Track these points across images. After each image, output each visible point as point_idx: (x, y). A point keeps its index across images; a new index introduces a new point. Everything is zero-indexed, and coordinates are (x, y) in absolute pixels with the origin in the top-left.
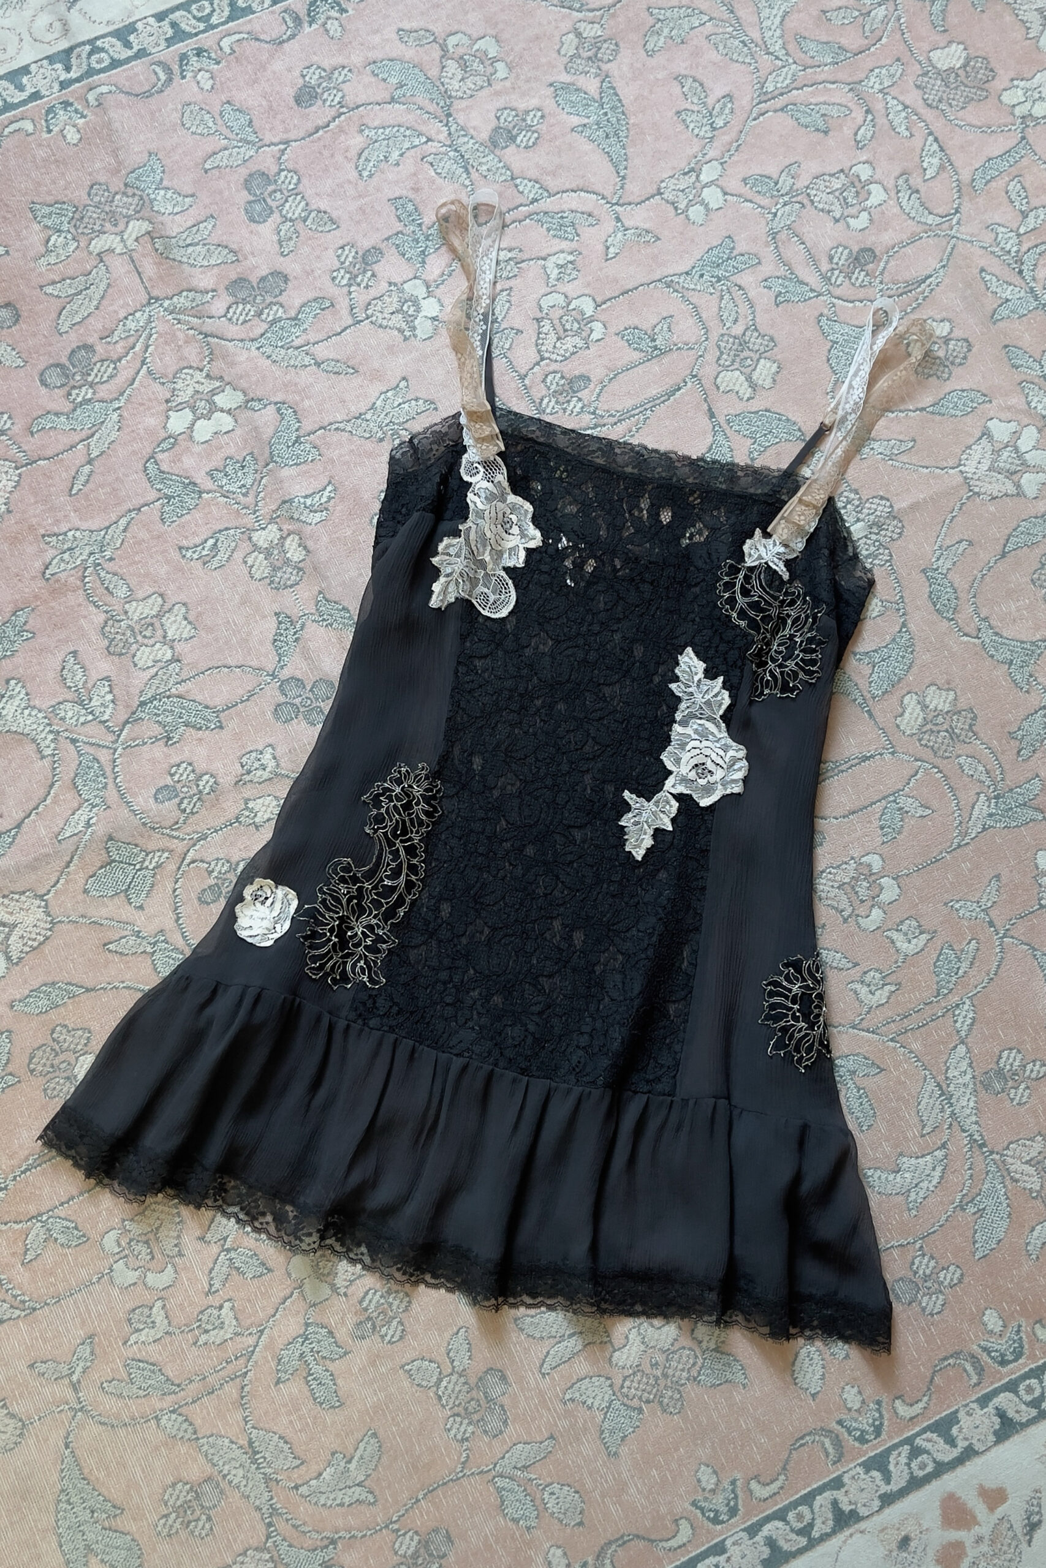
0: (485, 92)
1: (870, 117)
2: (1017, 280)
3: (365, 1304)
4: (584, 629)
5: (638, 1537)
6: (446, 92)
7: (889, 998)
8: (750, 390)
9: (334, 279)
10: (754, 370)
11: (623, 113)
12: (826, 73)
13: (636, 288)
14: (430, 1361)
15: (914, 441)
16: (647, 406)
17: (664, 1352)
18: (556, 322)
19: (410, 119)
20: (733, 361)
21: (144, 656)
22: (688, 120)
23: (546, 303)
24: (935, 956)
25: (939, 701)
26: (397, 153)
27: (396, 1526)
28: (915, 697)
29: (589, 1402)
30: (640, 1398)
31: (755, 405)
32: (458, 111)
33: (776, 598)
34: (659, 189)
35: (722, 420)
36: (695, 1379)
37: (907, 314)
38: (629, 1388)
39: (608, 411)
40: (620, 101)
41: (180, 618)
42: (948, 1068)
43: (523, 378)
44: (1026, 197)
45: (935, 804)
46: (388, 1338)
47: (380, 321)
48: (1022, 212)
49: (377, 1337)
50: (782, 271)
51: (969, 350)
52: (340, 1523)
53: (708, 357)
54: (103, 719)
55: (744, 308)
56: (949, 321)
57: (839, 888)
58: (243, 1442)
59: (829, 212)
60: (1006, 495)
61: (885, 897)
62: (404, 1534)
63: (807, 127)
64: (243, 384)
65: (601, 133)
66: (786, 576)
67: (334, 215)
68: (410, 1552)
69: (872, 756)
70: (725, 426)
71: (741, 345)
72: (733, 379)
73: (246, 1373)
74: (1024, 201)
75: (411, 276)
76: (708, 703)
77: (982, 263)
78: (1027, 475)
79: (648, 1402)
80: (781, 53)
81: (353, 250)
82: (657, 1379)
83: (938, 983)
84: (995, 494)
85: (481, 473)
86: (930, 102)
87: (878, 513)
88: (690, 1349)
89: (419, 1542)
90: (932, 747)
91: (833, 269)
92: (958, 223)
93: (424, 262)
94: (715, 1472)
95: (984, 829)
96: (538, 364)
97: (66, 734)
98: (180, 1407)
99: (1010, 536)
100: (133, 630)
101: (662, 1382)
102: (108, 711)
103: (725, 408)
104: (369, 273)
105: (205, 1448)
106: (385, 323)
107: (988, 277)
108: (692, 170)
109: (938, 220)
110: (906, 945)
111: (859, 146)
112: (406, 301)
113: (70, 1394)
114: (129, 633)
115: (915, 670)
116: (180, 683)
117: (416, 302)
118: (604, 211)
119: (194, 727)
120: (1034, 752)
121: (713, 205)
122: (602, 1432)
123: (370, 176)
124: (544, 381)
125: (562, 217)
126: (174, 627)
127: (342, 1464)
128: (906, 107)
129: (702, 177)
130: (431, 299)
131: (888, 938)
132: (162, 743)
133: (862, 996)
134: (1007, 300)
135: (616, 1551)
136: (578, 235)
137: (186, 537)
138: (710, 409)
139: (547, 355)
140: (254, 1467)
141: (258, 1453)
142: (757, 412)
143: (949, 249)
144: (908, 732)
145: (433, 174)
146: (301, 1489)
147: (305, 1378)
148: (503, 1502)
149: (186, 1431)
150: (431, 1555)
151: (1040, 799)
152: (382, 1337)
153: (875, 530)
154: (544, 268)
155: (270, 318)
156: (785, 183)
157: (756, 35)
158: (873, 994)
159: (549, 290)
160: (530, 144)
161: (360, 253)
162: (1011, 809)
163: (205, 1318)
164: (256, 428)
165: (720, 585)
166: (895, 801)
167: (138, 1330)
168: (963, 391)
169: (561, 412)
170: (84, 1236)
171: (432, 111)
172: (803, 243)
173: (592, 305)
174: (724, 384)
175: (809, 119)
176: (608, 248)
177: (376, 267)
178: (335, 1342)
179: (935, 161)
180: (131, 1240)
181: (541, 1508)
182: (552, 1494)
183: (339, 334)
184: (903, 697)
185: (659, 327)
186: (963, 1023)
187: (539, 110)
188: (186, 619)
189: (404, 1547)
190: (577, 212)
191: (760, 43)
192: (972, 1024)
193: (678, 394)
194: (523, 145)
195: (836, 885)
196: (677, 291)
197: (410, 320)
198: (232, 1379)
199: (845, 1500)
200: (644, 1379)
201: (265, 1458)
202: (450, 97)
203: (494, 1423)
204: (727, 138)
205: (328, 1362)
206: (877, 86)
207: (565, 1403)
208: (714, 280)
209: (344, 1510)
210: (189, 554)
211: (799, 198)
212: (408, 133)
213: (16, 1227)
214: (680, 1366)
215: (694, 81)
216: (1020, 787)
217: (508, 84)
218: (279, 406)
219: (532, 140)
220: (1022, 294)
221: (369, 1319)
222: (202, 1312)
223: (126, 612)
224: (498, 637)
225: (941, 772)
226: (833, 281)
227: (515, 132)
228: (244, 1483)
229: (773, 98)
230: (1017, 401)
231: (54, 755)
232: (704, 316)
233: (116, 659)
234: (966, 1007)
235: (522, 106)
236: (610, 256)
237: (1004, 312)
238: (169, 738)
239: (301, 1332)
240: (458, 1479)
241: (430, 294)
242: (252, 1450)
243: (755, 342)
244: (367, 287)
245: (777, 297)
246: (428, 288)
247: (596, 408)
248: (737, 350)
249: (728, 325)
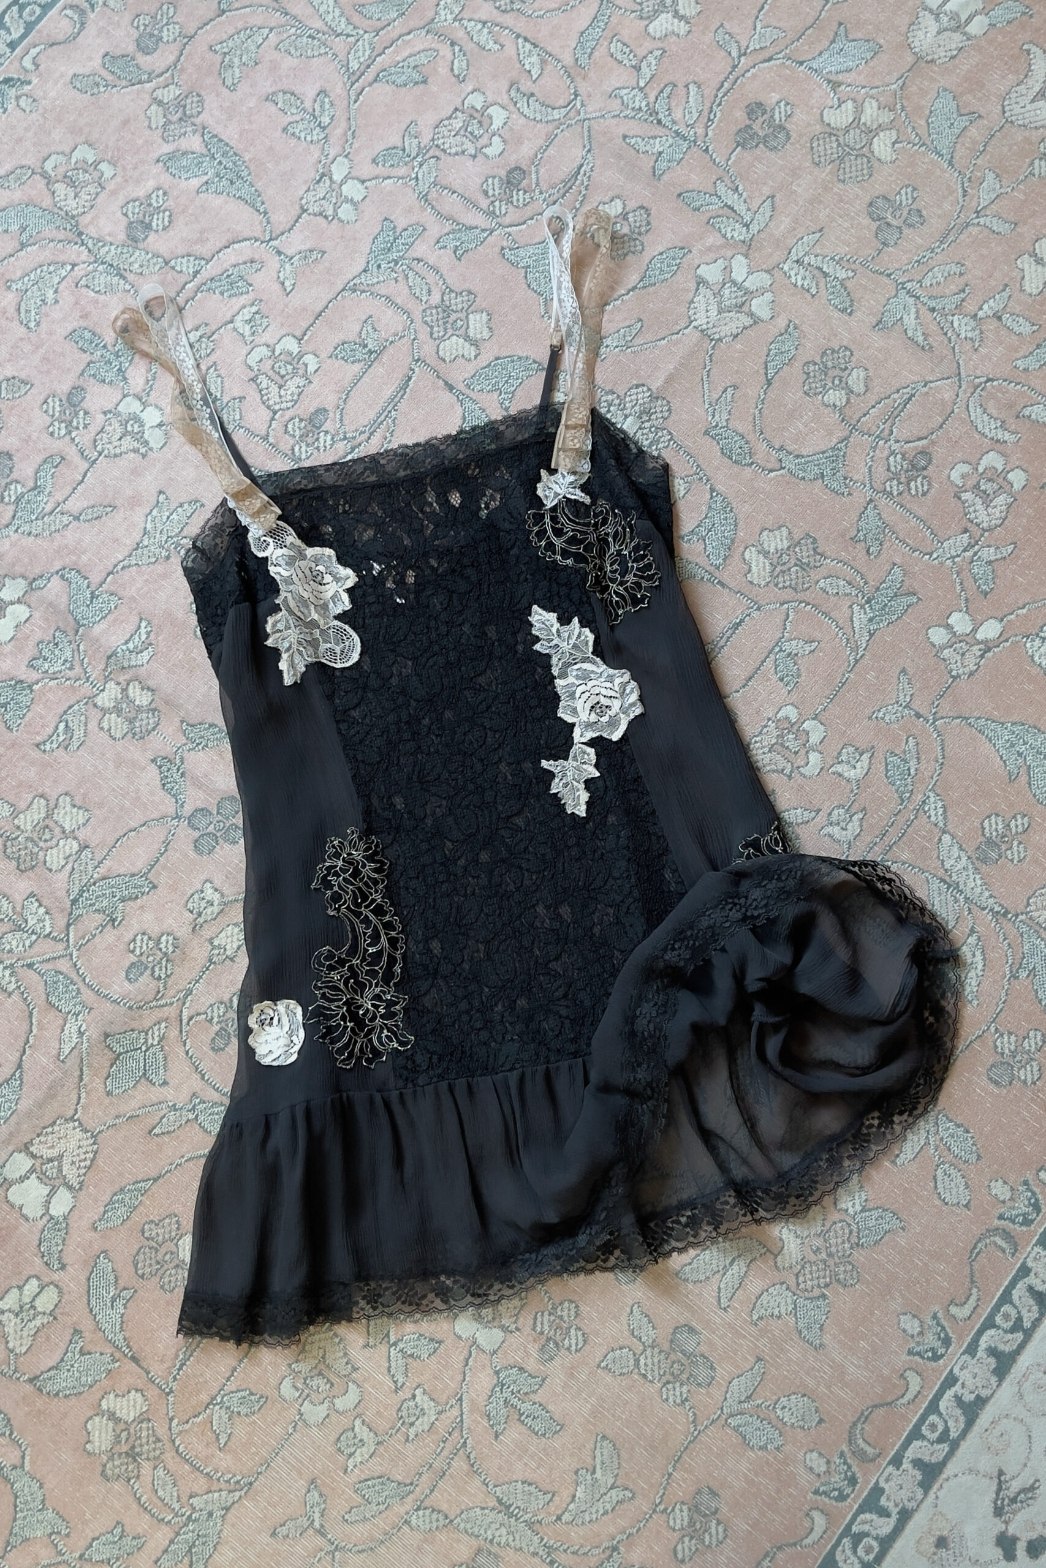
0: (102, 196)
1: (457, 48)
2: (660, 131)
3: (539, 1329)
4: (434, 635)
5: (876, 1406)
6: (67, 214)
7: (861, 826)
8: (473, 348)
9: (52, 434)
10: (468, 327)
11: (236, 154)
12: (398, 27)
13: (327, 307)
14: (621, 1348)
15: (640, 320)
16: (389, 408)
17: (819, 1235)
18: (270, 373)
19: (46, 255)
20: (445, 329)
21: (54, 858)
22: (297, 131)
23: (252, 360)
24: (883, 768)
25: (776, 542)
26: (51, 291)
27: (662, 1507)
28: (753, 549)
29: (776, 1312)
30: (819, 1286)
31: (484, 360)
32: (87, 226)
33: (588, 525)
34: (302, 207)
35: (461, 387)
36: (858, 1245)
37: (577, 210)
38: (805, 1282)
39: (357, 430)
40: (227, 145)
41: (68, 808)
42: (943, 861)
43: (265, 438)
44: (631, 51)
45: (817, 635)
46: (573, 1348)
47: (113, 452)
48: (634, 67)
49: (563, 1351)
50: (448, 226)
51: (649, 215)
52: (612, 1530)
53: (421, 337)
54: (46, 932)
55: (431, 277)
56: (618, 197)
57: (770, 751)
58: (493, 1503)
59: (463, 152)
60: (745, 328)
61: (814, 739)
62: (673, 1510)
63: (405, 85)
64: (18, 569)
65: (224, 182)
66: (587, 500)
67: (23, 375)
68: (685, 1523)
69: (742, 621)
70: (467, 392)
71: (444, 311)
72: (453, 346)
73: (465, 1442)
74: (631, 56)
75: (120, 397)
76: (575, 646)
77: (622, 130)
78: (754, 302)
79: (827, 1285)
80: (349, 30)
81: (56, 400)
82: (824, 1262)
83: (897, 791)
84: (735, 332)
85: (272, 544)
86: (503, 8)
87: (640, 401)
88: (841, 1221)
89: (690, 1510)
90: (790, 586)
91: (492, 202)
92: (582, 105)
93: (125, 379)
94: (914, 1316)
95: (871, 635)
96: (273, 419)
97: (20, 963)
98: (422, 1502)
99: (766, 363)
100: (32, 841)
101: (831, 1262)
102: (47, 923)
103: (459, 375)
104: (81, 413)
105: (462, 1525)
106: (118, 451)
107: (633, 141)
108: (323, 175)
109: (563, 111)
110: (853, 772)
111: (460, 79)
112: (127, 422)
113: (320, 1541)
114: (30, 845)
115: (741, 525)
116: (97, 866)
117: (137, 419)
118: (261, 251)
119: (130, 899)
120: (881, 544)
121: (358, 197)
122: (800, 1332)
123: (38, 324)
124: (286, 432)
125: (228, 276)
126: (68, 819)
127: (589, 1477)
128: (484, 23)
129: (335, 178)
130: (149, 409)
131: (834, 773)
132: (109, 927)
133: (837, 836)
134: (660, 153)
135: (863, 1429)
136: (251, 285)
137: (38, 733)
138: (446, 383)
139: (277, 407)
140: (513, 1520)
141: (510, 1506)
142: (489, 365)
143: (586, 133)
144: (763, 583)
145: (93, 294)
146: (564, 1518)
147: (519, 1420)
148: (744, 1438)
149: (438, 1520)
150: (705, 1515)
151: (907, 583)
152: (568, 1349)
153: (645, 418)
154: (235, 329)
155: (13, 498)
156: (411, 145)
157: (318, 24)
158: (846, 829)
159: (249, 347)
160: (167, 223)
161: (64, 399)
162: (886, 605)
163: (404, 1413)
164: (51, 604)
165: (532, 537)
166: (781, 650)
167: (351, 1455)
168: (661, 254)
169: (315, 452)
170: (262, 1397)
171: (63, 237)
172: (454, 192)
173: (294, 342)
174: (448, 354)
175: (404, 78)
176: (283, 284)
177: (84, 405)
178: (530, 1375)
179: (535, 59)
180: (305, 1379)
181: (780, 1426)
182: (784, 1408)
183: (82, 481)
184: (743, 554)
185: (364, 332)
186: (936, 815)
187: (158, 189)
188: (74, 806)
189: (678, 1522)
190: (239, 264)
191: (326, 29)
192: (945, 812)
193: (411, 383)
194: (161, 228)
195: (766, 750)
196: (364, 291)
197: (139, 437)
198: (455, 1454)
199: (1038, 1281)
200: (814, 1268)
201: (519, 1508)
202: (73, 217)
203: (702, 1373)
204: (339, 131)
205: (532, 1396)
206: (449, 17)
207: (756, 1324)
208: (392, 265)
209: (610, 1516)
210: (48, 748)
211: (431, 153)
212: (52, 268)
213: (198, 1420)
214: (840, 1241)
215: (285, 93)
216: (884, 582)
217: (119, 179)
218: (61, 573)
219: (166, 219)
220: (671, 140)
221: (549, 1339)
222: (399, 1410)
223: (18, 828)
224: (360, 681)
225: (808, 604)
226: (498, 213)
227: (147, 219)
228: (511, 1538)
229: (363, 74)
230: (712, 239)
231: (19, 987)
232: (399, 301)
233: (30, 873)
234: (932, 799)
235: (141, 193)
236: (288, 290)
237: (662, 165)
238: (113, 920)
239: (495, 1381)
240: (696, 1438)
241: (145, 405)
242: (504, 1507)
243: (457, 303)
244: (86, 427)
245: (455, 252)
246: (140, 400)
247: (345, 433)
248: (444, 318)
249: (424, 299)
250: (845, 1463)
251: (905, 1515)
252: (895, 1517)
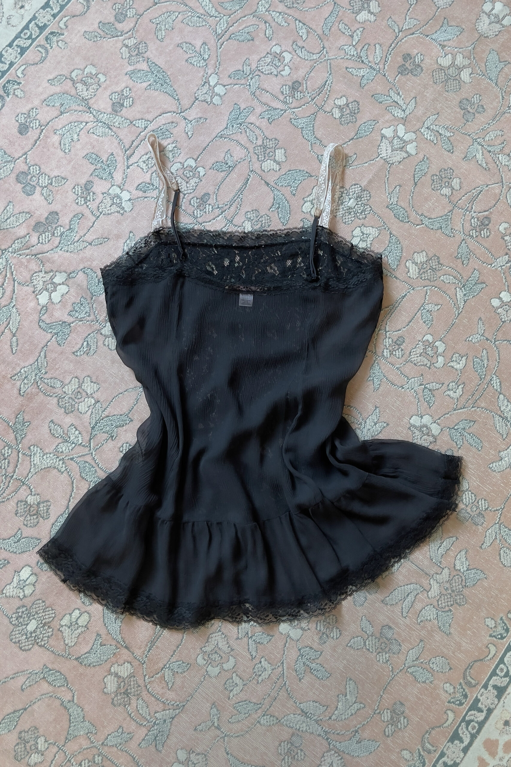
0: (100, 90)
1: (267, 24)
2: (362, 66)
3: (318, 629)
5: (475, 661)
6: (83, 98)
7: (463, 391)
8: (278, 165)
9: (77, 203)
10: (275, 156)
11: (163, 72)
12: (239, 13)
13: (208, 145)
14: (357, 637)
15: (356, 154)
16: (239, 194)
17: (448, 582)
18: (182, 176)
19: (73, 118)
20: (265, 157)
21: (83, 407)
22: (193, 61)
23: (173, 170)
24: (472, 364)
25: (421, 258)
26: (76, 135)
27: (378, 711)
28: (410, 261)
29: (429, 618)
30: (448, 606)
31: (283, 172)
32: (93, 104)
34: (195, 97)
35: (272, 184)
36: (465, 586)
37: (325, 101)
38: (441, 604)
39: (224, 204)
40: (159, 67)
41: (89, 383)
42: (500, 407)
43: (180, 207)
44: (349, 28)
45: (441, 302)
46: (335, 637)
47: (107, 212)
48: (350, 36)
49: (330, 639)
50: (265, 108)
51: (359, 105)
52: (355, 722)
53: (253, 160)
54: (79, 443)
55: (257, 132)
56: (344, 96)
57: (420, 356)
58: (299, 712)
59: (271, 73)
60: (404, 158)
61: (440, 350)
62: (383, 712)
63: (243, 41)
64: (63, 268)
65: (158, 85)
67: (63, 175)
68: (389, 718)
69: (406, 295)
70: (276, 186)
71: (264, 148)
72: (268, 164)
73: (285, 683)
74: (349, 30)
75: (110, 186)
77: (346, 65)
78: (408, 146)
79: (452, 605)
80: (216, 14)
81: (79, 187)
82: (450, 594)
83: (479, 374)
84: (399, 160)
86: (289, 6)
87: (357, 192)
88: (457, 575)
89: (391, 712)
90: (428, 279)
91: (286, 97)
92: (327, 53)
93: (112, 177)
94: (492, 619)
95: (465, 302)
96: (184, 198)
97: (67, 457)
98: (265, 712)
99: (414, 175)
100: (72, 399)
101: (453, 594)
102: (80, 439)
103: (271, 178)
104: (91, 193)
105: (285, 723)
106: (109, 212)
107: (351, 70)
108: (205, 82)
109: (318, 55)
110: (458, 366)
111: (270, 39)
112: (114, 198)
113: (218, 732)
114: (71, 401)
115: (404, 250)
116: (103, 411)
117: (118, 197)
118: (177, 118)
119: (120, 426)
120: (469, 260)
121: (222, 94)
122: (440, 627)
123: (70, 151)
124: (190, 204)
125: (161, 129)
126: (89, 388)
127: (344, 698)
128: (280, 13)
129: (211, 84)
130: (124, 192)
131: (449, 366)
132: (110, 440)
133: (452, 396)
134: (363, 76)
135: (470, 672)
136: (172, 134)
137: (73, 347)
138: (266, 182)
139: (186, 192)
140: (308, 719)
141: (307, 713)
142: (285, 174)
143: (329, 66)
144: (415, 277)
145: (96, 137)
146: (332, 718)
147: (310, 672)
148: (415, 678)
149: (273, 721)
150: (398, 715)
151: (481, 278)
152: (333, 638)
153: (359, 200)
155: (59, 234)
156: (247, 69)
157: (202, 11)
158: (456, 392)
159: (172, 163)
160: (131, 104)
161: (83, 187)
162: (471, 288)
163: (256, 670)
164: (79, 285)
166: (424, 309)
167: (231, 691)
168: (365, 123)
169: (204, 214)
170: (188, 664)
171: (81, 109)
172: (268, 92)
173: (193, 161)
174: (266, 168)
175: (243, 37)
176: (187, 133)
177: (93, 189)
178: (315, 651)
179: (304, 31)
180: (209, 655)
181: (431, 671)
182: (433, 663)
183: (93, 226)
184: (405, 264)
185: (226, 157)
186: (496, 386)
187: (127, 87)
188: (92, 382)
189: (386, 718)
190: (166, 124)
191: (205, 13)
192: (500, 384)
193: (249, 182)
194: (128, 106)
195: (418, 355)
196: (225, 138)
197: (120, 205)
198: (281, 689)
200: (446, 597)
201: (311, 713)
202: (86, 100)
203: (395, 648)
204: (213, 62)
205: (316, 661)
206: (263, 9)
207: (419, 624)
208: (239, 126)
209: (354, 716)
210: (79, 354)
211: (256, 73)
212: (76, 124)
213: (157, 676)
214: (457, 584)
215: (186, 43)
216: (470, 277)
217: (108, 82)
218: (83, 270)
219: (131, 102)
220: (368, 70)
221: (323, 633)
222: (254, 668)
223: (65, 392)
225: (436, 287)
226: (288, 102)
227: (122, 102)
228: (308, 728)
229: (223, 35)
230: (388, 117)
231: (66, 469)
232: (242, 143)
233: (71, 414)
234: (495, 378)
235: (119, 89)
236: (190, 136)
237: (364, 82)
238: (112, 437)
239: (299, 654)
240: (393, 678)
241: (122, 190)
242: (304, 713)
243: (271, 144)
244: (93, 200)
245: (268, 120)
246: (120, 188)
247: (218, 205)
248: (264, 151)
249: (254, 142)
250: (462, 688)
251: (490, 711)
252: (485, 712)
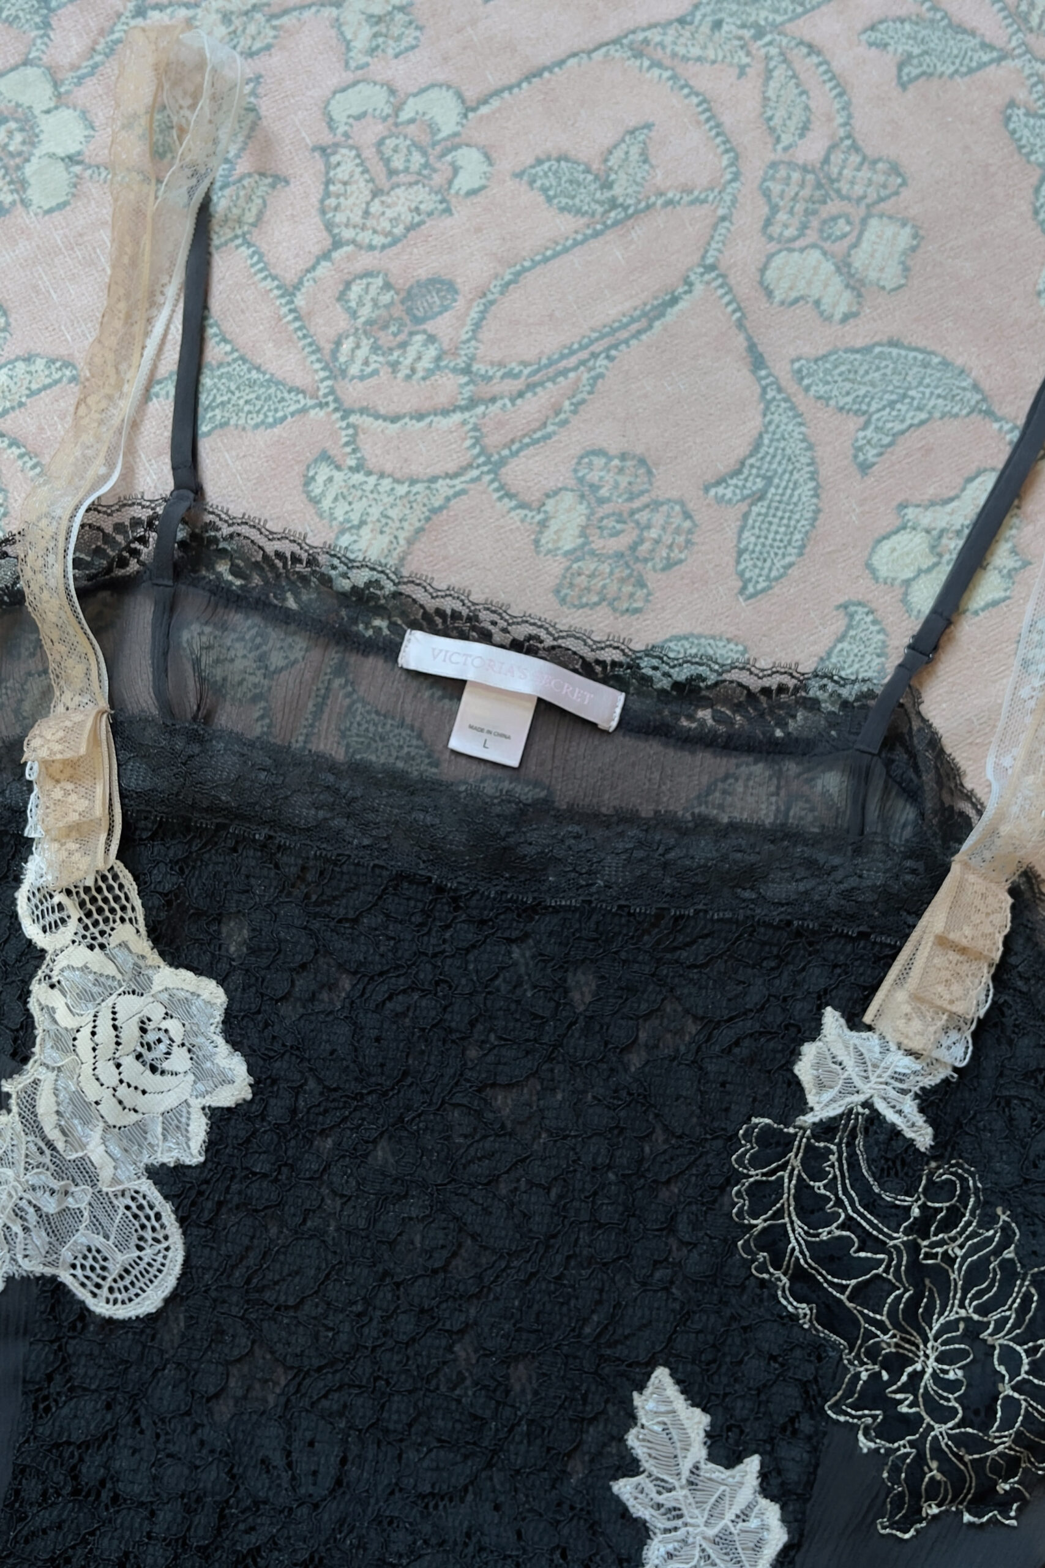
8: (848, 295)
10: (855, 245)
13: (561, 63)
16: (596, 348)
18: (369, 153)
20: (804, 227)
23: (343, 108)
31: (859, 334)
35: (782, 370)
39: (501, 364)
43: (289, 291)
50: (910, 4)
53: (741, 219)
55: (822, 98)
70: (791, 387)
71: (819, 186)
72: (805, 271)
75: (18, 59)
93: (47, 25)
96: (326, 256)
103: (788, 342)
117: (27, 122)
124: (342, 297)
130: (66, 114)
138: (752, 347)
139: (348, 234)
142: (866, 350)
154: (337, 24)
159: (349, 77)
169: (385, 373)
173: (454, 107)
174: (785, 284)
185: (619, 153)
193: (673, 313)
196: (656, 64)
197: (13, 166)
208: (747, 34)
232: (727, 119)
241: (60, 100)
243: (857, 180)
245: (900, 66)
246: (56, 85)
247: (473, 358)
248: (811, 200)
249: (786, 139)
